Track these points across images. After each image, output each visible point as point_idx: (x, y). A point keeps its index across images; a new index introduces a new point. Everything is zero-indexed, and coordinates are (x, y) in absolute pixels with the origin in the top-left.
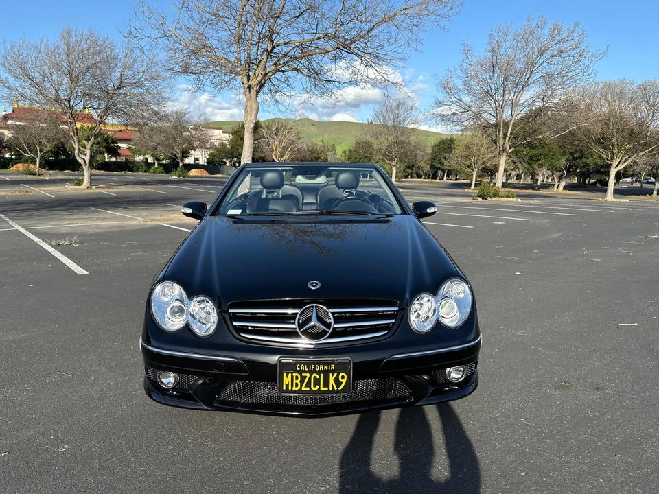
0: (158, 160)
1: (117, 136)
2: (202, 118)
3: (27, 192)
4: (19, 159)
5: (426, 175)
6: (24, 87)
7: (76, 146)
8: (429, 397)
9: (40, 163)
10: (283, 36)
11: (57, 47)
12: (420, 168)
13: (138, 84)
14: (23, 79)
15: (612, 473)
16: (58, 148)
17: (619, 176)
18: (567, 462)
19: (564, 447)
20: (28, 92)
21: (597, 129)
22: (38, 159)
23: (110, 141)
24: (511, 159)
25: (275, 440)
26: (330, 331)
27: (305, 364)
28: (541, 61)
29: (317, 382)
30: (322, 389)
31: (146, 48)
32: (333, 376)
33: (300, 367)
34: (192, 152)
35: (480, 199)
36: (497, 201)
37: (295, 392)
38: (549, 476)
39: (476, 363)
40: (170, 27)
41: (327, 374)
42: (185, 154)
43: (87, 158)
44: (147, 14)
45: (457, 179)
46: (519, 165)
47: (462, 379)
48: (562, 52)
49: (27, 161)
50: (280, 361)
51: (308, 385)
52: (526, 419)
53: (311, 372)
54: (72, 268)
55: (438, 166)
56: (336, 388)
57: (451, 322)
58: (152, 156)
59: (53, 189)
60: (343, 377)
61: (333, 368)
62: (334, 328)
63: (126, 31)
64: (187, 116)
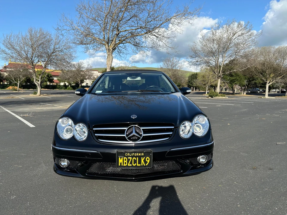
0: (70, 84)
1: (53, 74)
2: (89, 66)
3: (13, 97)
4: (11, 84)
6: (12, 53)
7: (34, 77)
8: (190, 170)
9: (19, 86)
10: (123, 28)
11: (27, 36)
13: (61, 51)
14: (12, 50)
15: (281, 205)
16: (27, 80)
17: (270, 88)
18: (259, 201)
19: (257, 194)
20: (14, 55)
21: (259, 67)
22: (18, 84)
23: (49, 76)
24: (223, 81)
25: (116, 192)
26: (141, 138)
27: (129, 153)
28: (234, 38)
29: (135, 162)
30: (138, 165)
31: (65, 34)
32: (143, 159)
33: (127, 154)
34: (85, 80)
35: (210, 97)
36: (217, 98)
37: (125, 167)
38: (251, 207)
39: (212, 155)
40: (75, 25)
41: (140, 157)
42: (82, 81)
43: (39, 83)
44: (65, 20)
45: (199, 91)
46: (226, 84)
47: (206, 162)
48: (243, 34)
49: (14, 85)
50: (117, 152)
51: (131, 163)
52: (237, 182)
53: (132, 157)
54: (28, 125)
55: (191, 85)
56: (144, 165)
57: (199, 134)
58: (68, 82)
59: (24, 96)
60: (148, 159)
61: (143, 155)
62: (143, 136)
63: (56, 28)
64: (83, 65)
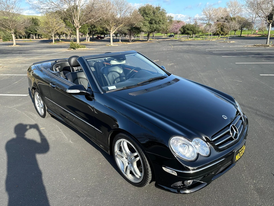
5: (24, 37)
12: (20, 33)
26: (238, 133)
